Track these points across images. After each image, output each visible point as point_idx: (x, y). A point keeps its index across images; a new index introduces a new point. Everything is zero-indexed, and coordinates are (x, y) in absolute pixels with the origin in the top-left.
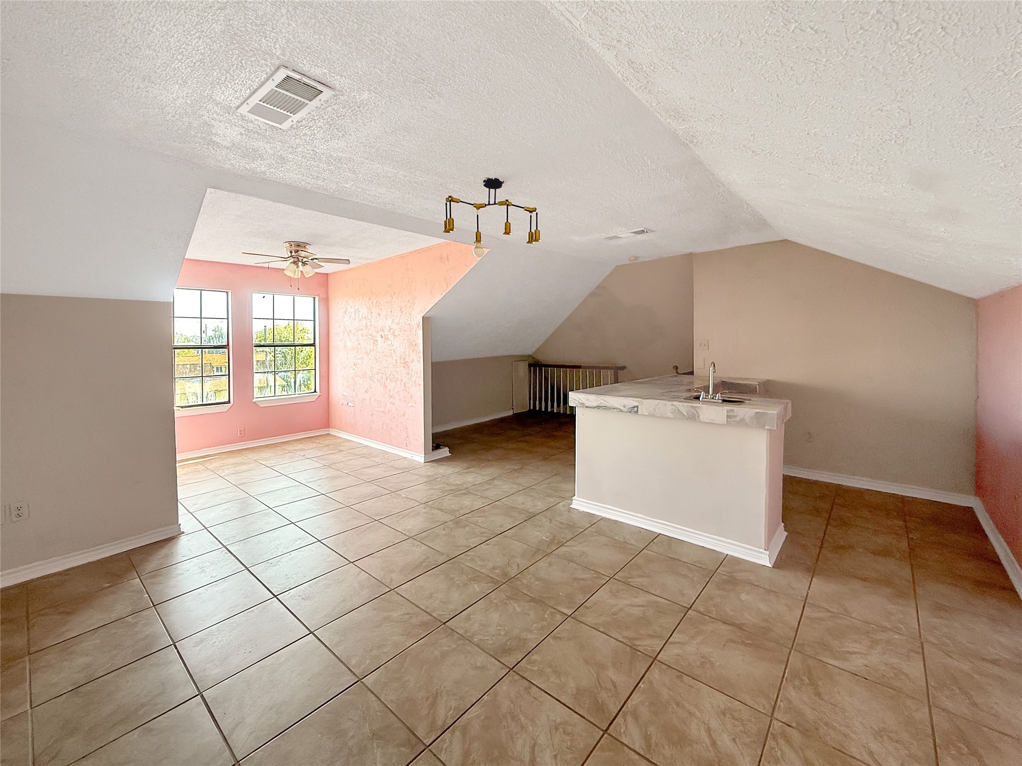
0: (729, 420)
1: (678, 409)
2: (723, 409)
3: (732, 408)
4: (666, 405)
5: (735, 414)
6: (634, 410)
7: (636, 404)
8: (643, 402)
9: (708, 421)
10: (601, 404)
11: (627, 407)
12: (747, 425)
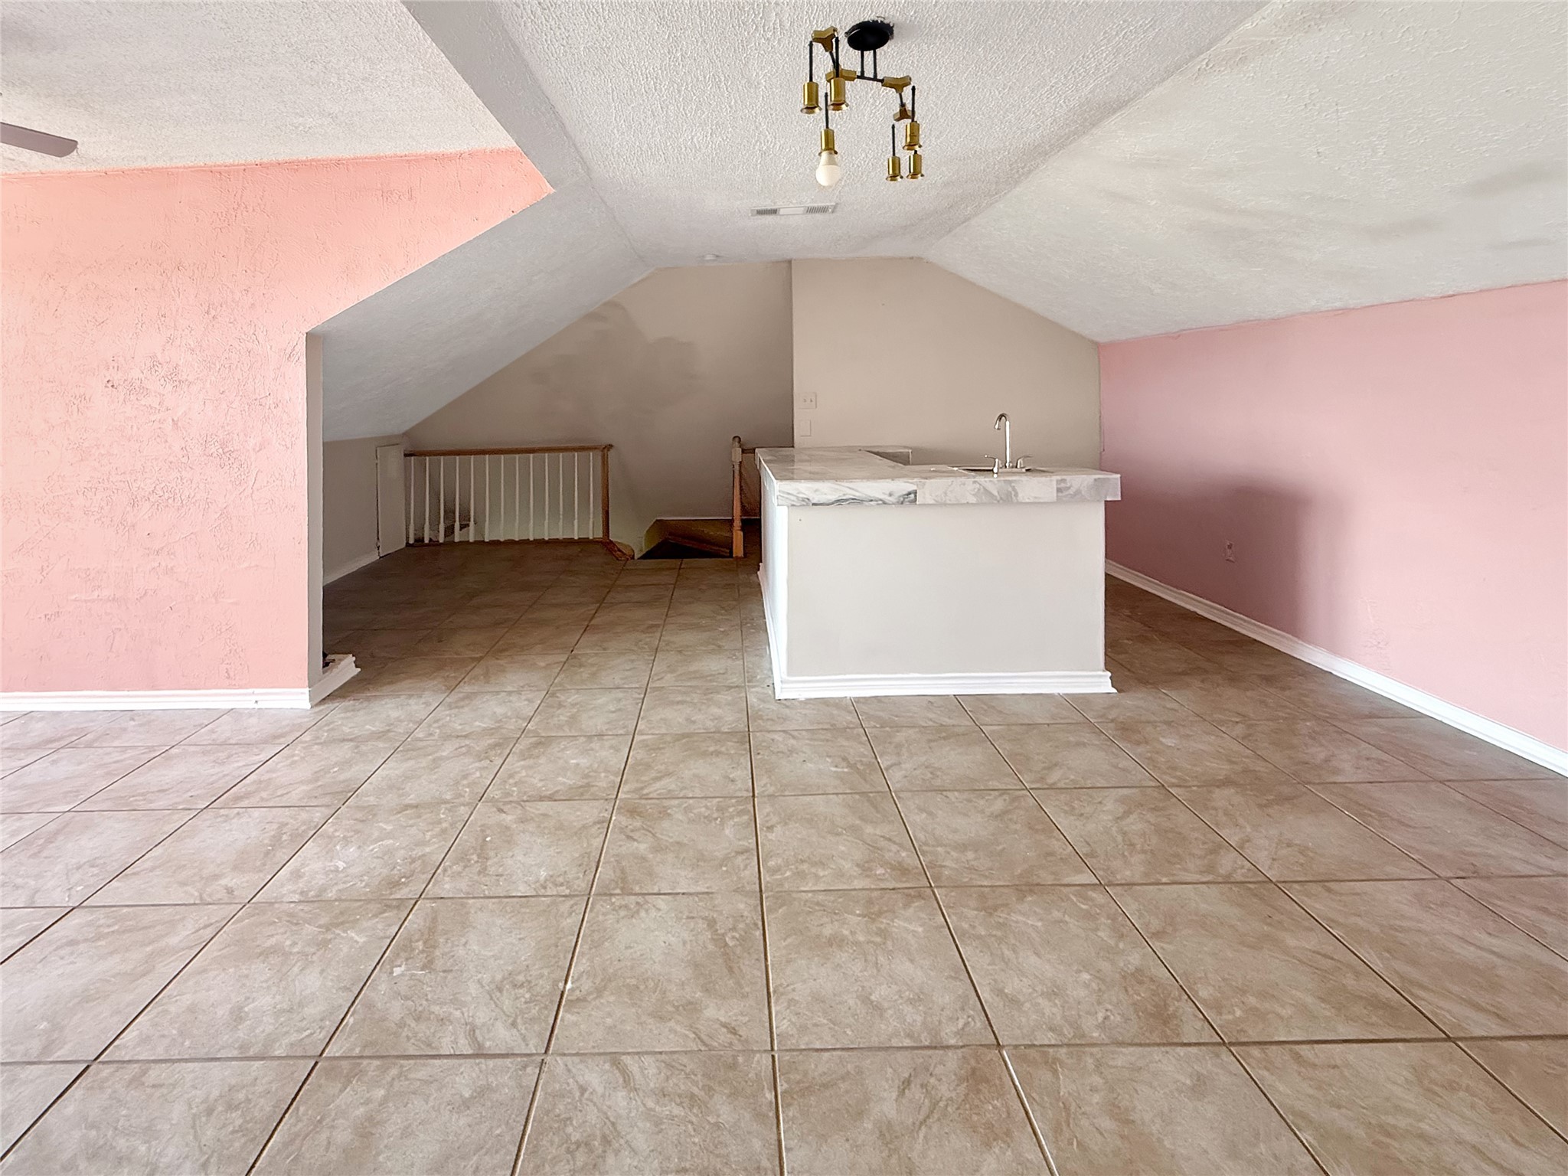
0: (1060, 494)
1: (984, 488)
2: (1051, 480)
3: (1064, 477)
4: (964, 484)
5: (1068, 485)
6: (910, 499)
7: (913, 488)
8: (924, 484)
9: (1032, 500)
10: (844, 495)
11: (897, 495)
12: (1083, 500)
